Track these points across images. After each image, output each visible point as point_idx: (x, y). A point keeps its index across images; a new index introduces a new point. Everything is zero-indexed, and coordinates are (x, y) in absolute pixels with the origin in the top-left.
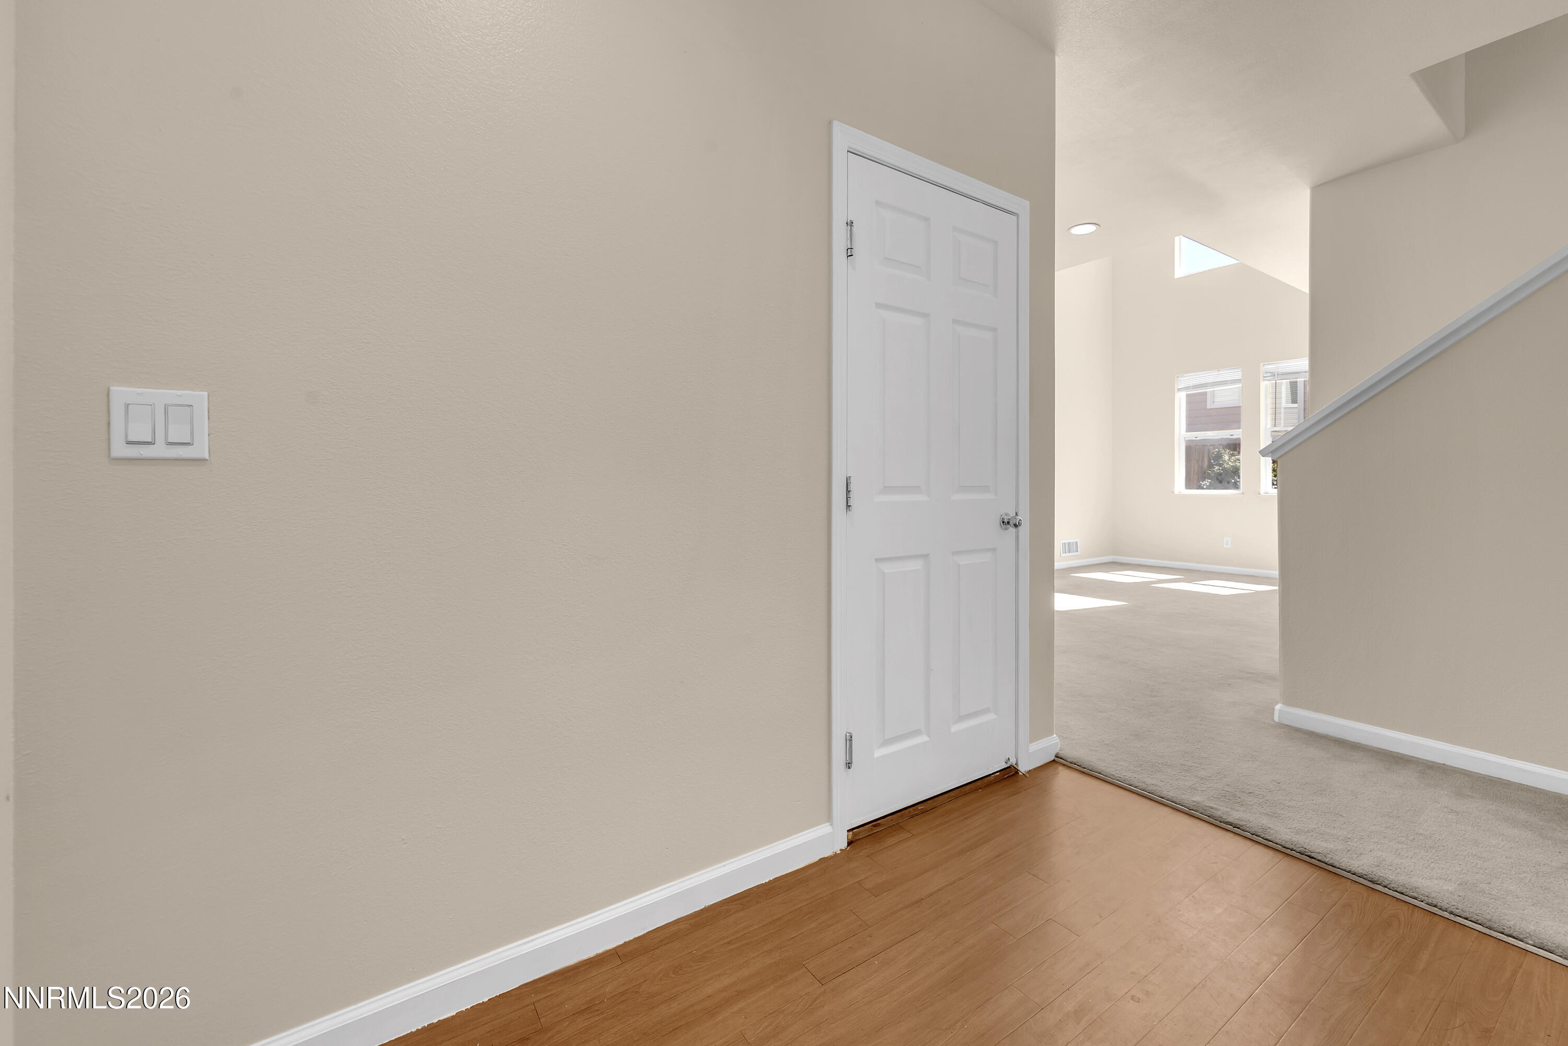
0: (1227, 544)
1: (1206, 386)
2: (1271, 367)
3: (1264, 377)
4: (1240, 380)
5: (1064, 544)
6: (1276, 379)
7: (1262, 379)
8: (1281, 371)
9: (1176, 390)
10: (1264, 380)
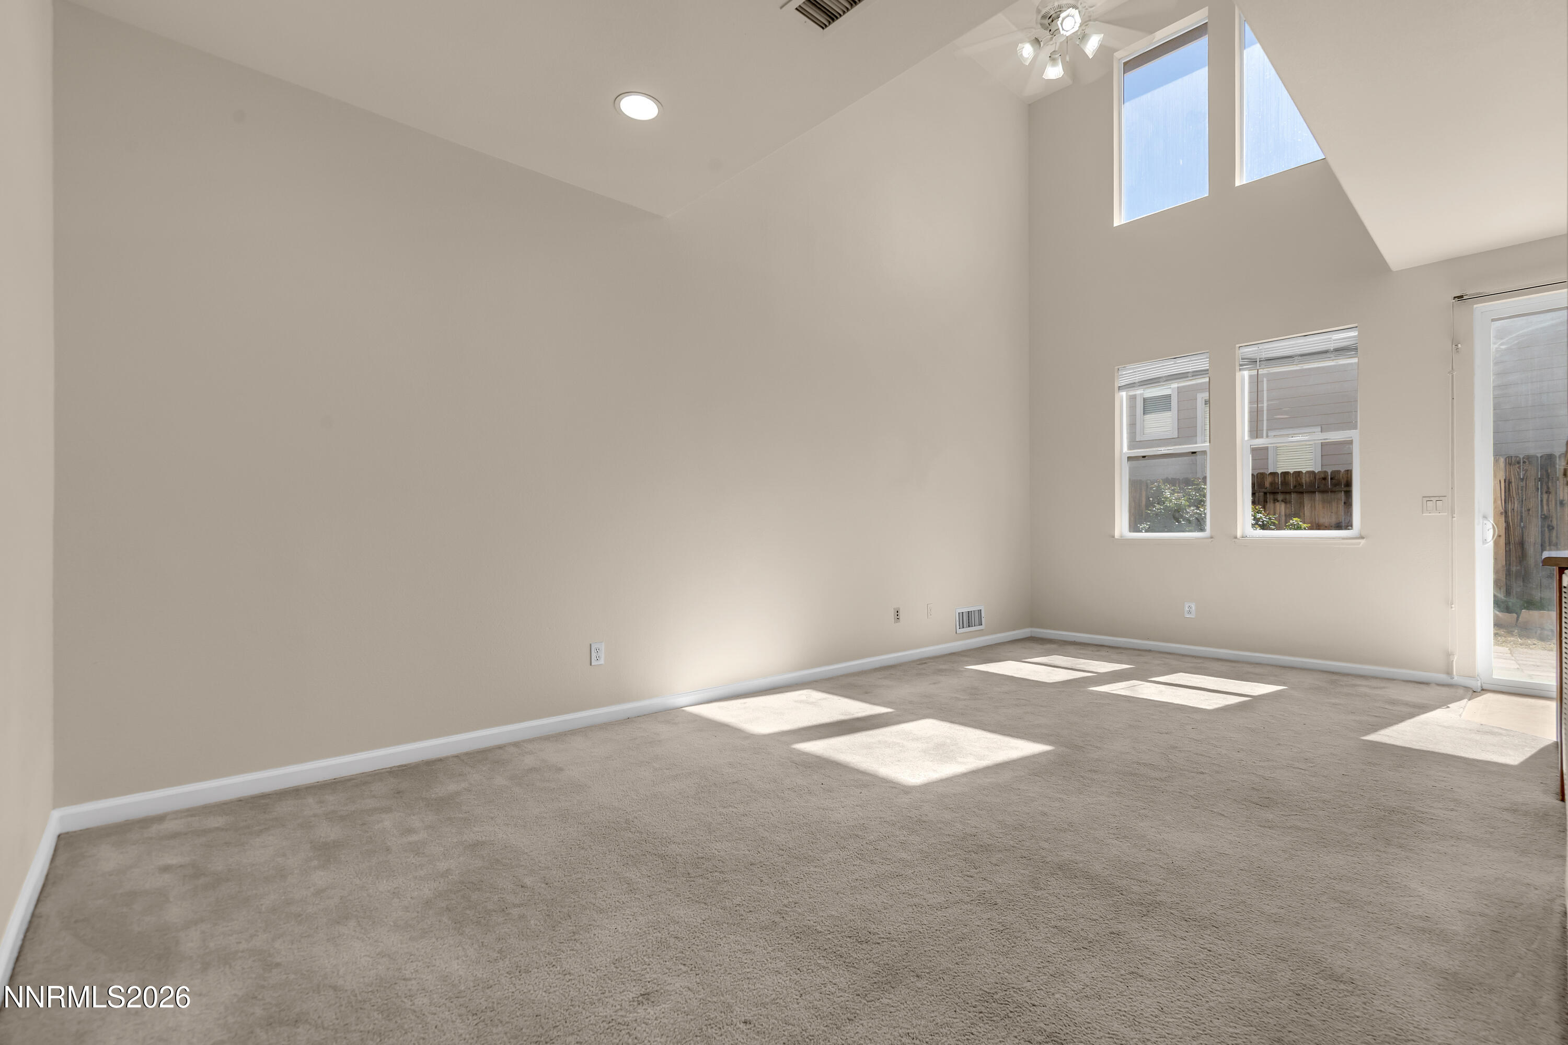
0: (1189, 612)
1: (1159, 382)
2: (1249, 351)
3: (1241, 365)
4: (1208, 370)
5: (961, 615)
6: (1258, 367)
7: (1237, 368)
8: (1264, 355)
9: (1116, 388)
10: (1240, 369)
